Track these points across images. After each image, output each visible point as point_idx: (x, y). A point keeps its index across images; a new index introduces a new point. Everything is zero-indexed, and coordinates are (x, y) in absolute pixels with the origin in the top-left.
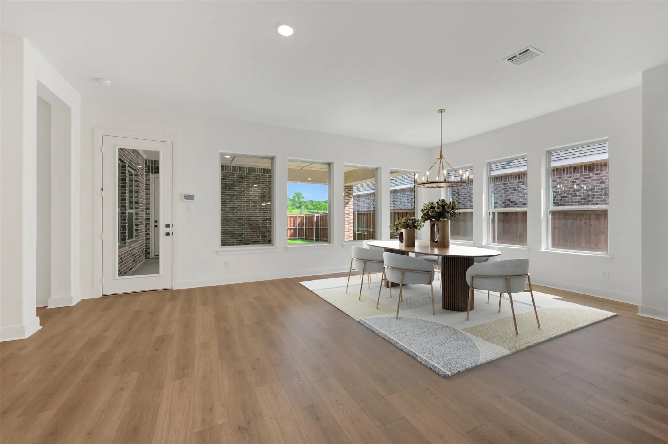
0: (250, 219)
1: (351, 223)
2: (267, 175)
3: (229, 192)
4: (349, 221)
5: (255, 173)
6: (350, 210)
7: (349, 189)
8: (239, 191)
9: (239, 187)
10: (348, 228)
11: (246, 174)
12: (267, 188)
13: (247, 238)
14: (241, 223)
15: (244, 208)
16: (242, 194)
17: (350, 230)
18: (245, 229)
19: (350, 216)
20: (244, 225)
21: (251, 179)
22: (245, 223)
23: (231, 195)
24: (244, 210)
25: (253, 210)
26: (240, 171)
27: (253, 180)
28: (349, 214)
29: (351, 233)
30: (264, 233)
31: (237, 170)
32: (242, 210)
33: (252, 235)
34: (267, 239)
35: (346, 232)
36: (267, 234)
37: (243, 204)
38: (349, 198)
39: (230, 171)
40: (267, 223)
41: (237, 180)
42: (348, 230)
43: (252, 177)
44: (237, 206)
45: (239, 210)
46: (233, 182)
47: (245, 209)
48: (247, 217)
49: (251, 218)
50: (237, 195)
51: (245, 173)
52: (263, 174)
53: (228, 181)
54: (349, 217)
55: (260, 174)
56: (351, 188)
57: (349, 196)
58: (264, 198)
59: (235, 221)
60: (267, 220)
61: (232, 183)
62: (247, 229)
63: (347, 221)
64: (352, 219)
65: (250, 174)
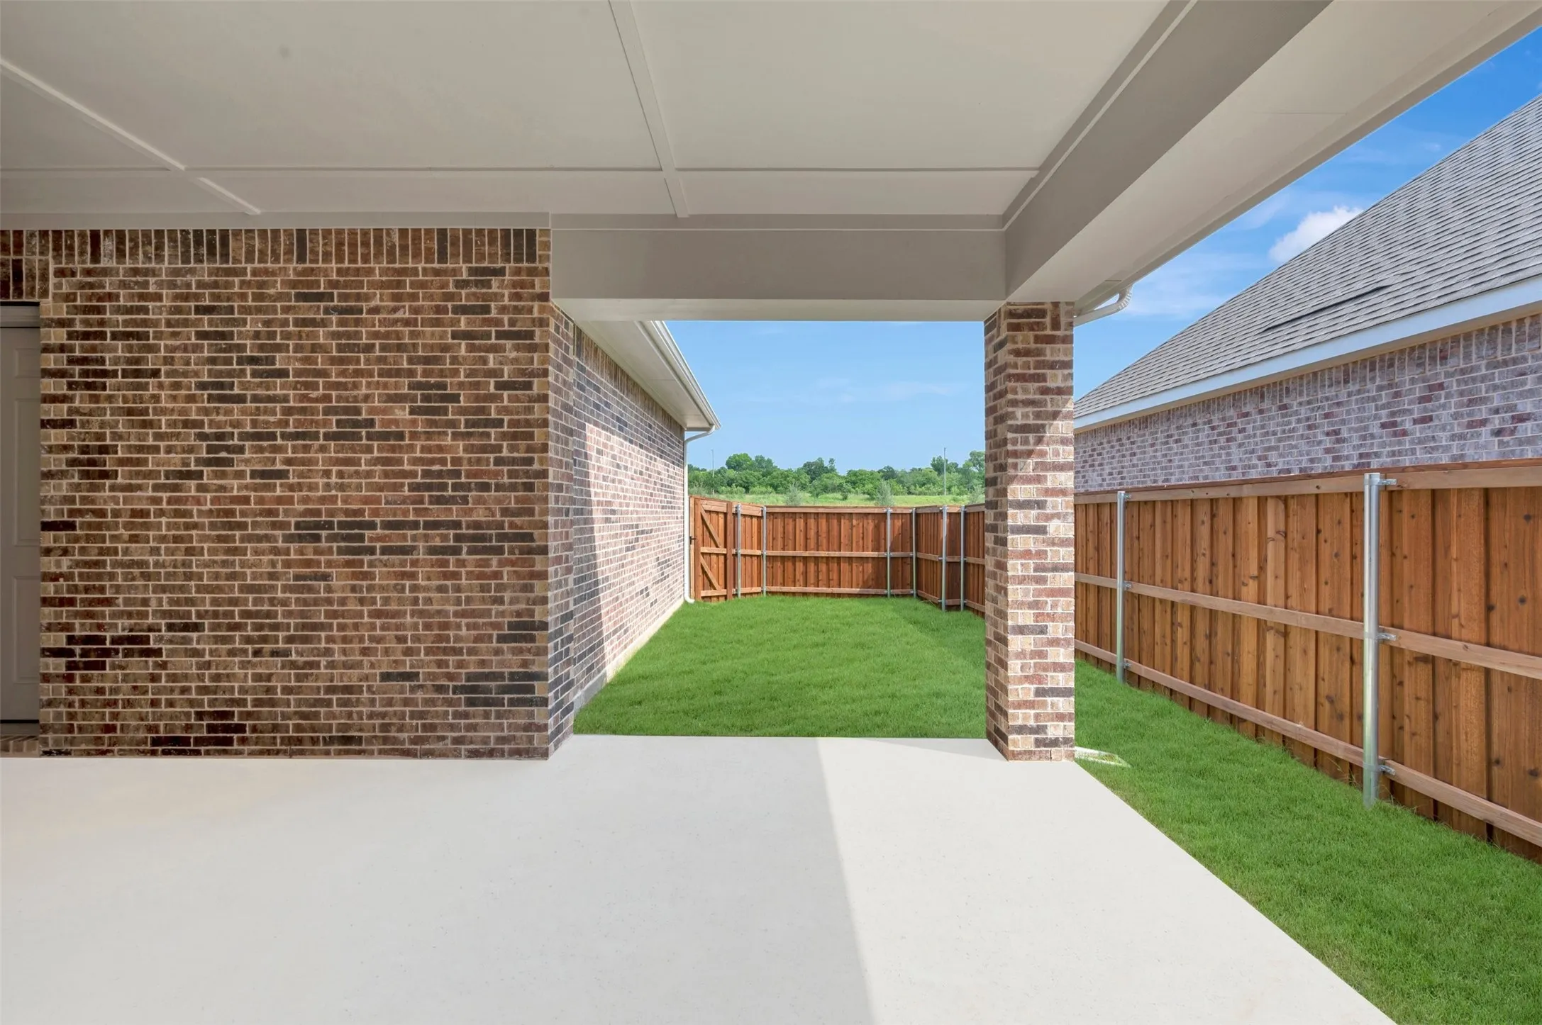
0: (361, 538)
1: (1056, 568)
2: (464, 267)
3: (244, 386)
4: (1042, 554)
5: (392, 261)
6: (1049, 475)
7: (1041, 326)
8: (299, 373)
9: (298, 348)
10: (1034, 605)
11: (339, 272)
12: (463, 352)
13: (344, 652)
14: (308, 563)
15: (327, 474)
16: (314, 394)
17: (1052, 617)
18: (329, 601)
19: (1049, 518)
20: (325, 577)
21: (367, 298)
22: (329, 564)
23: (256, 399)
24: (328, 487)
25: (381, 488)
26: (301, 259)
27: (376, 302)
28: (1040, 505)
29: (1055, 642)
30: (445, 626)
31: (289, 252)
32: (312, 487)
33: (372, 639)
34: (460, 665)
35: (1021, 630)
36: (464, 632)
37: (323, 449)
38: (1045, 391)
39: (250, 259)
40: (462, 563)
41: (286, 310)
42: (1037, 616)
43: (372, 285)
44: (289, 462)
45: (300, 487)
46: (267, 323)
47: (334, 479)
48: (342, 525)
49: (367, 533)
50: (285, 399)
51: (334, 265)
52: (436, 265)
53: (235, 322)
54: (1041, 530)
55: (420, 266)
56: (1056, 325)
57: (1042, 378)
58: (444, 411)
59: (276, 551)
60: (465, 547)
61: (260, 327)
62: (343, 601)
63: (1027, 554)
64: (1063, 543)
65: (357, 272)
